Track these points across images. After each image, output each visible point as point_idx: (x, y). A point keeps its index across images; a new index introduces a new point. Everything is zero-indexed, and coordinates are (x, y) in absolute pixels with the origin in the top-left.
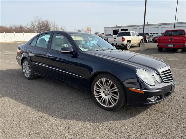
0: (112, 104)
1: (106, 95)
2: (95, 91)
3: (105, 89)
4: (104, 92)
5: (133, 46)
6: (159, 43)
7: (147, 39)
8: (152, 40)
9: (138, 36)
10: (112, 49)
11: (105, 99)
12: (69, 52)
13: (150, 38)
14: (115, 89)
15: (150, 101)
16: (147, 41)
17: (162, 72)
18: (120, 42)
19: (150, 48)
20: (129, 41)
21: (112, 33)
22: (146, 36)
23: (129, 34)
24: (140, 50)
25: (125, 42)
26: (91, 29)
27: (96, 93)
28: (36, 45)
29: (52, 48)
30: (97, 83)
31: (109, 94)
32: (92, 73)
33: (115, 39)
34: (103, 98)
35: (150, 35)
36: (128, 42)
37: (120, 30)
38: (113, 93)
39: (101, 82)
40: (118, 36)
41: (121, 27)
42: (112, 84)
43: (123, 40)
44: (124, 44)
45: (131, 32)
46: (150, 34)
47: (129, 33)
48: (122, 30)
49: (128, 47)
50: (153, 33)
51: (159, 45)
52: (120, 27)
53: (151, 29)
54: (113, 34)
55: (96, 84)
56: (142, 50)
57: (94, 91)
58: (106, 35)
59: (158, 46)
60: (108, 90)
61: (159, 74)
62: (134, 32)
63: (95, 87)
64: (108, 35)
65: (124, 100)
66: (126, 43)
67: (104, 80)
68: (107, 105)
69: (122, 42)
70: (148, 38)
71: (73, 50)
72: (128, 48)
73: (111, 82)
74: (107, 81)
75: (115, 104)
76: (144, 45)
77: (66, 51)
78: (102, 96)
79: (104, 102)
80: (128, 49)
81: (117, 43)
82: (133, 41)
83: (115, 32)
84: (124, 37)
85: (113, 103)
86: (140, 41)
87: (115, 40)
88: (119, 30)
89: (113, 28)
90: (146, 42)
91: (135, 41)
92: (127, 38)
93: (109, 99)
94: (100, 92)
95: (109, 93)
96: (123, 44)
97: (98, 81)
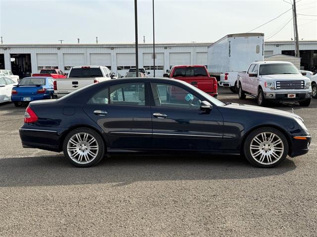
0: (275, 160)
2: (252, 150)
3: (264, 145)
11: (266, 156)
28: (110, 103)
30: (254, 139)
34: (263, 156)
37: (6, 54)
47: (99, 69)
52: (5, 47)
53: (93, 57)
60: (269, 145)
67: (263, 134)
68: (270, 161)
74: (268, 136)
79: (265, 161)
85: (277, 158)
94: (259, 150)
95: (270, 148)
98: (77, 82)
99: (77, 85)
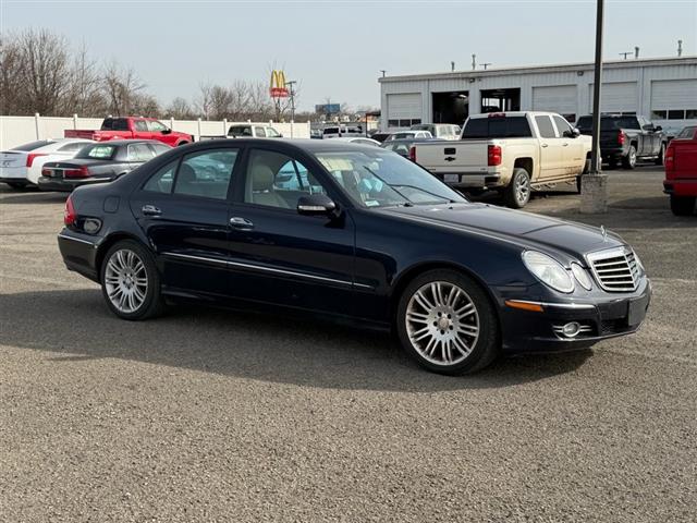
0: (461, 355)
1: (443, 332)
2: (411, 322)
3: (440, 314)
4: (435, 324)
5: (546, 189)
6: (671, 171)
7: (626, 149)
8: (660, 154)
9: (572, 135)
10: (452, 202)
11: (440, 342)
12: (323, 209)
13: (648, 141)
14: (470, 308)
15: (563, 335)
16: (626, 158)
17: (598, 262)
18: (479, 169)
19: (635, 200)
20: (524, 163)
21: (425, 112)
22: (624, 131)
23: (521, 129)
24: (582, 210)
25: (505, 170)
26: (294, 87)
27: (412, 330)
28: (173, 191)
29: (246, 201)
30: (416, 297)
31: (451, 328)
32: (395, 276)
33: (452, 151)
34: (435, 341)
35: (644, 127)
36: (522, 170)
37: (474, 91)
38: (461, 321)
39: (428, 294)
40: (464, 137)
41: (480, 78)
42: (462, 296)
43: (494, 156)
44: (496, 179)
45: (532, 117)
46: (643, 120)
47: (524, 120)
48: (486, 94)
49: (518, 196)
50: (668, 109)
51: (672, 182)
52: (472, 78)
53: (659, 88)
54: (436, 120)
55: (412, 300)
56: (590, 208)
57: (407, 324)
58: (393, 123)
59: (667, 186)
60: (449, 317)
61: (586, 268)
62: (551, 115)
63: (408, 311)
64: (405, 123)
65: (493, 338)
66: (510, 176)
67: (436, 287)
68: (448, 358)
69: (490, 169)
70: (634, 143)
71: (333, 204)
72: (521, 197)
73: (457, 291)
74: (446, 291)
75: (470, 351)
76: (600, 182)
77: (315, 208)
78: (430, 336)
79: (438, 354)
80: (521, 203)
81: (460, 175)
82: (544, 165)
83: (447, 107)
84: (496, 142)
85: (465, 350)
86: (582, 163)
87: (450, 159)
88: (466, 93)
89: (432, 84)
90: (626, 166)
91: (559, 164)
92: (511, 148)
93: (451, 341)
94: (425, 325)
95: (451, 324)
96: (491, 180)
97: (419, 292)
98: (454, 149)
99: (452, 156)
